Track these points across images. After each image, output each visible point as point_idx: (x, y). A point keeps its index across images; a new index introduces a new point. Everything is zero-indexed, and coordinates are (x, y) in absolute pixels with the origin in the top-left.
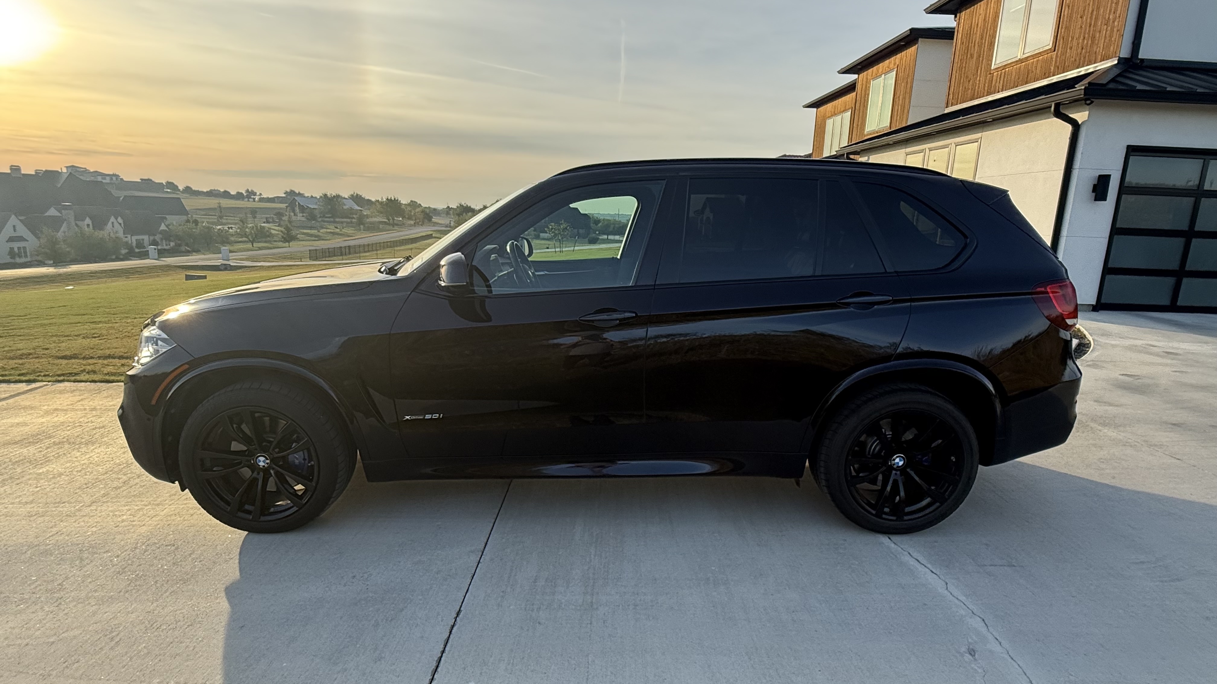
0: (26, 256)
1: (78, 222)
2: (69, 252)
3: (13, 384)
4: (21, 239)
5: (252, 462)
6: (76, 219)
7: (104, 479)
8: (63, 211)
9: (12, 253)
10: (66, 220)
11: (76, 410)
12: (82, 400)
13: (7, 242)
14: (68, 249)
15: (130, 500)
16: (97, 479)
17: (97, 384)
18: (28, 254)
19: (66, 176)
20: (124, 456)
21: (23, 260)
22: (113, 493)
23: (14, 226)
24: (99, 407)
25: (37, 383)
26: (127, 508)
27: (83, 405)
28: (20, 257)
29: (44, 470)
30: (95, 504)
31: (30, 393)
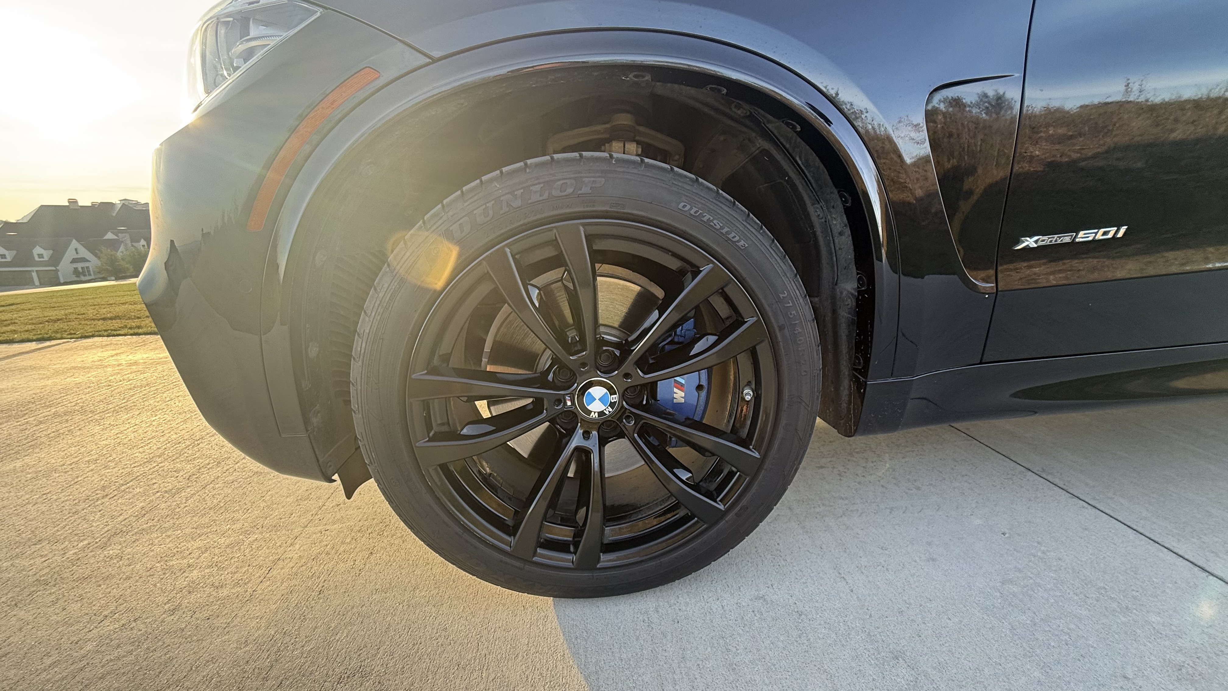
0: (90, 275)
1: (134, 244)
2: (127, 268)
3: (17, 344)
4: (84, 260)
5: (569, 403)
6: (132, 241)
7: (144, 474)
8: (119, 235)
9: (76, 272)
10: (122, 242)
11: (106, 367)
12: (117, 354)
13: (71, 263)
14: (127, 266)
15: (205, 520)
16: (129, 474)
17: (141, 336)
18: (92, 273)
19: (119, 206)
20: (184, 426)
21: (88, 278)
22: (163, 505)
23: (76, 249)
24: (142, 361)
25: (53, 341)
26: (198, 543)
27: (117, 360)
28: (85, 275)
29: (18, 464)
30: (116, 539)
31: (38, 351)
